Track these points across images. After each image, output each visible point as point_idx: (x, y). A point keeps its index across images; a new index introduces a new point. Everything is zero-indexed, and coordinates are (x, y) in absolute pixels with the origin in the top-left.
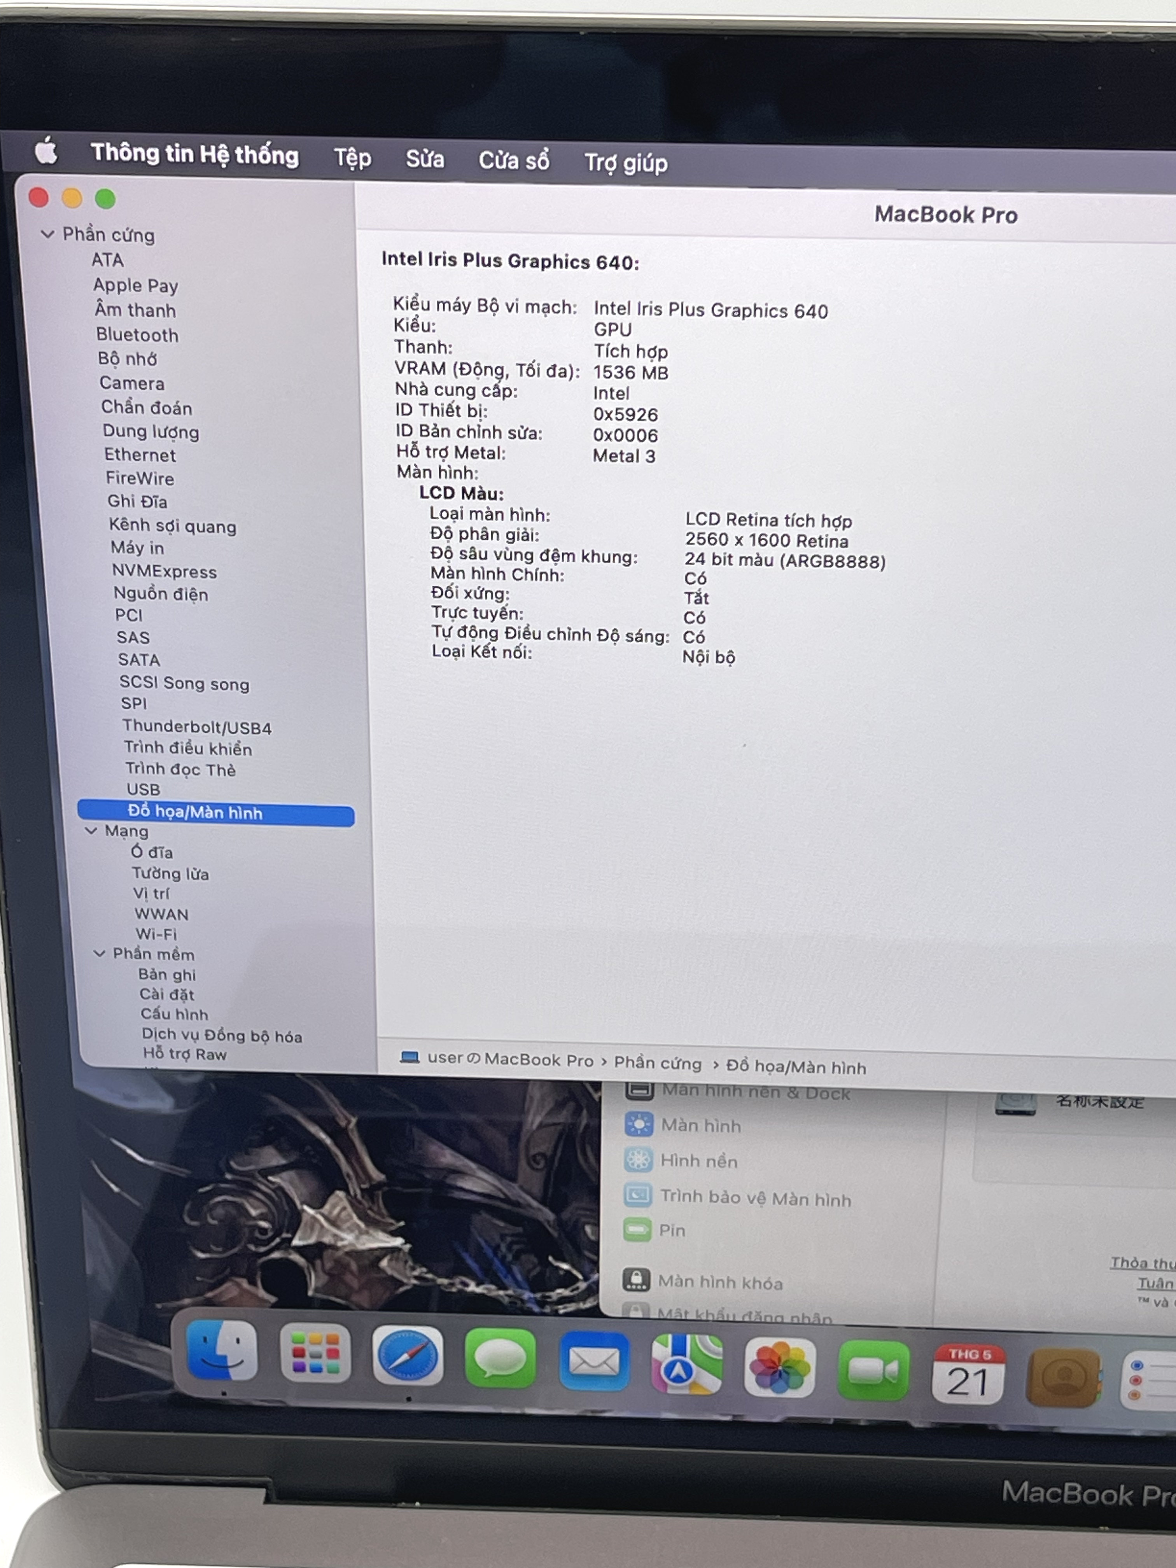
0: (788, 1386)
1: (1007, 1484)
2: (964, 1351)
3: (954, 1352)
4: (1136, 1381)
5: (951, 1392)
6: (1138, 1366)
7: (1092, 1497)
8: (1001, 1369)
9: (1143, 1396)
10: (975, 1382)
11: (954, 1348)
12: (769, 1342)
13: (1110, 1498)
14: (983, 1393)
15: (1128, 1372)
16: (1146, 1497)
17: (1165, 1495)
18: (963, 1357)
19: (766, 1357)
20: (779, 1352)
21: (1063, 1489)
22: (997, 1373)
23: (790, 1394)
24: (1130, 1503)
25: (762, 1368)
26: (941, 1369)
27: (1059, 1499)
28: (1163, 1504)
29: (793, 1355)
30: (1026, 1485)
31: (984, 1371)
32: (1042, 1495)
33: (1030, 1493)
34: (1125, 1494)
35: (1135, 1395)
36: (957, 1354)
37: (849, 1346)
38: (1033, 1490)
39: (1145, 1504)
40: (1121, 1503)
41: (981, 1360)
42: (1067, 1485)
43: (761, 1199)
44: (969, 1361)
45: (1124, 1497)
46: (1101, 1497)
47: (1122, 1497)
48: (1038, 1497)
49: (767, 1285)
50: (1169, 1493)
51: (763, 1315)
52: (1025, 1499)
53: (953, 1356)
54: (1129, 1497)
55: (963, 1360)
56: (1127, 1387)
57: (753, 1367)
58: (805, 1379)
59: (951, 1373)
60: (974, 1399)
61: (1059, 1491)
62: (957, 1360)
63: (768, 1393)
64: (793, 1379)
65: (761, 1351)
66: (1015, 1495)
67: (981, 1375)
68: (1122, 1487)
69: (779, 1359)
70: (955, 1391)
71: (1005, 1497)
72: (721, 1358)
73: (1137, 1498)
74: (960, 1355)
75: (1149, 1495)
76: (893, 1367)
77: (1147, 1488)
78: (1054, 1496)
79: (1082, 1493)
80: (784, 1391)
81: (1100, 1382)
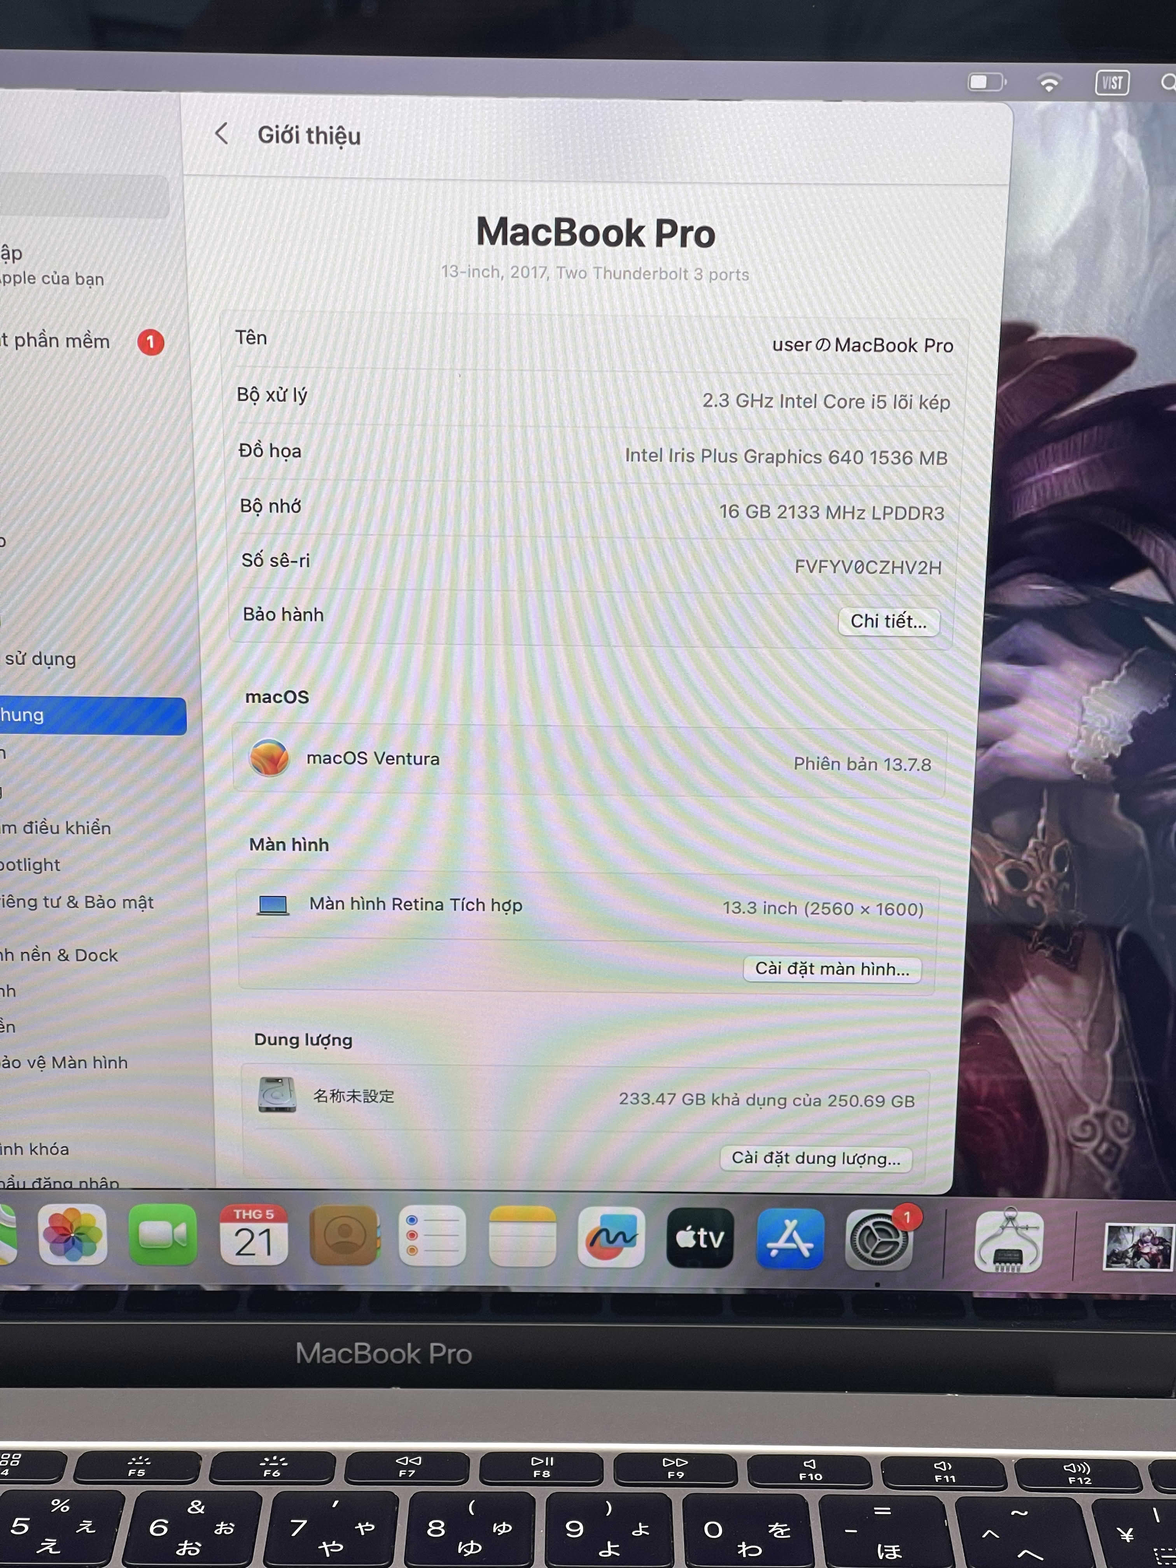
0: (82, 1252)
1: (299, 1346)
2: (247, 1212)
3: (238, 1212)
4: (412, 1235)
5: (238, 1254)
6: (412, 1220)
7: (381, 1356)
8: (284, 1226)
9: (421, 1249)
10: (260, 1242)
11: (238, 1208)
12: (60, 1209)
13: (398, 1356)
14: (269, 1254)
15: (404, 1227)
16: (433, 1355)
17: (450, 1351)
18: (247, 1217)
19: (59, 1224)
20: (70, 1218)
21: (353, 1349)
22: (280, 1231)
23: (84, 1261)
24: (419, 1362)
25: (55, 1235)
26: (227, 1229)
27: (351, 1360)
28: (450, 1361)
29: (84, 1222)
30: (317, 1346)
31: (268, 1231)
32: (334, 1355)
33: (322, 1354)
34: (412, 1352)
35: (412, 1250)
36: (241, 1214)
37: (138, 1209)
38: (325, 1351)
39: (432, 1361)
40: (409, 1362)
41: (264, 1220)
42: (357, 1344)
43: (41, 1062)
44: (253, 1220)
45: (411, 1355)
46: (390, 1356)
47: (410, 1356)
48: (330, 1358)
49: (53, 1150)
50: (454, 1350)
51: (51, 1181)
52: (319, 1361)
53: (238, 1217)
54: (416, 1355)
55: (248, 1220)
56: (404, 1243)
57: (46, 1234)
58: (98, 1245)
59: (237, 1234)
60: (261, 1259)
61: (350, 1352)
62: (241, 1220)
63: (63, 1261)
64: (86, 1246)
65: (53, 1218)
66: (309, 1357)
67: (266, 1234)
68: (409, 1345)
69: (71, 1226)
70: (242, 1253)
71: (299, 1361)
72: (15, 1227)
73: (424, 1355)
74: (244, 1215)
75: (435, 1352)
76: (182, 1229)
77: (432, 1345)
78: (345, 1356)
79: (371, 1352)
80: (77, 1259)
81: (379, 1238)
